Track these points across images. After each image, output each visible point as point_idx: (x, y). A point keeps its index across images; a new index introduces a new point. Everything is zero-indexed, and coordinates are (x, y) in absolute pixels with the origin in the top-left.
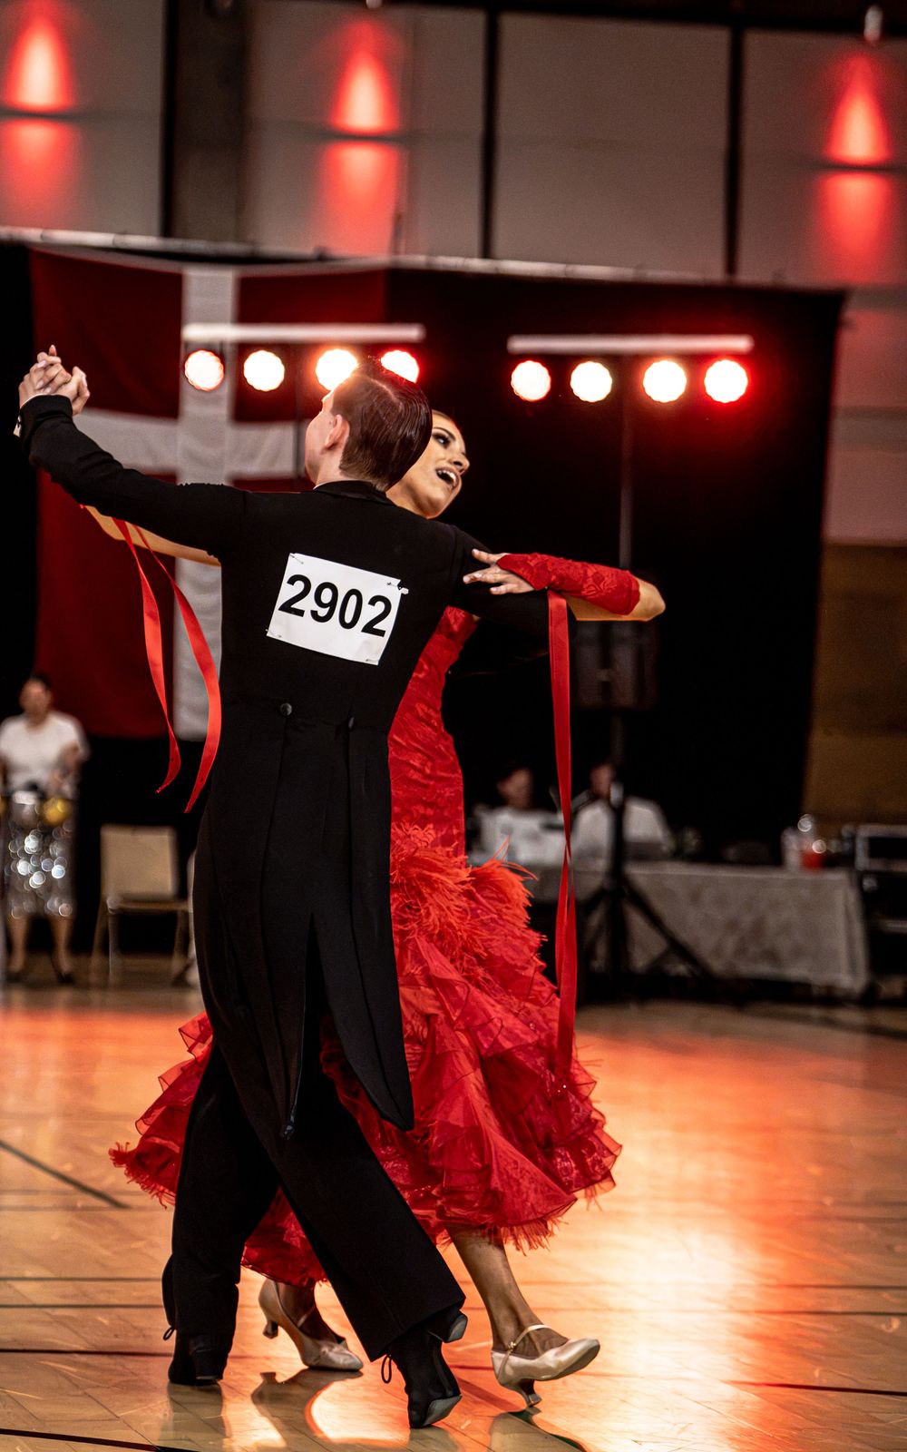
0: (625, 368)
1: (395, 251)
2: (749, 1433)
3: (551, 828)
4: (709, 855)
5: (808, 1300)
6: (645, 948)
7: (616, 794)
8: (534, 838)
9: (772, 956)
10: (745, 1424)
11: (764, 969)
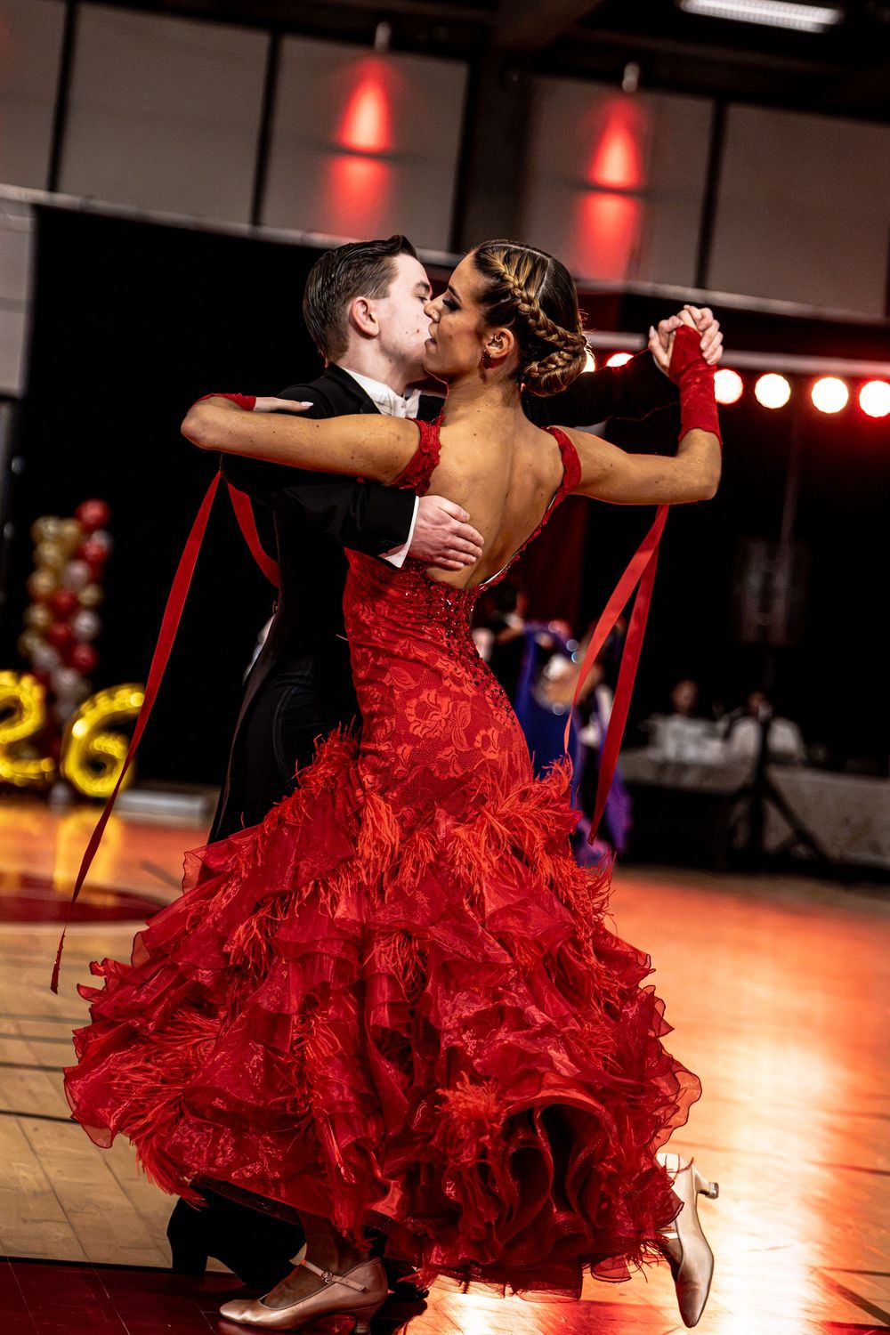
0: (800, 383)
1: (629, 275)
2: (823, 1201)
3: (712, 735)
4: (832, 765)
5: (877, 1107)
6: (777, 833)
7: (763, 712)
8: (697, 742)
9: (876, 848)
10: (820, 1194)
11: (867, 856)
